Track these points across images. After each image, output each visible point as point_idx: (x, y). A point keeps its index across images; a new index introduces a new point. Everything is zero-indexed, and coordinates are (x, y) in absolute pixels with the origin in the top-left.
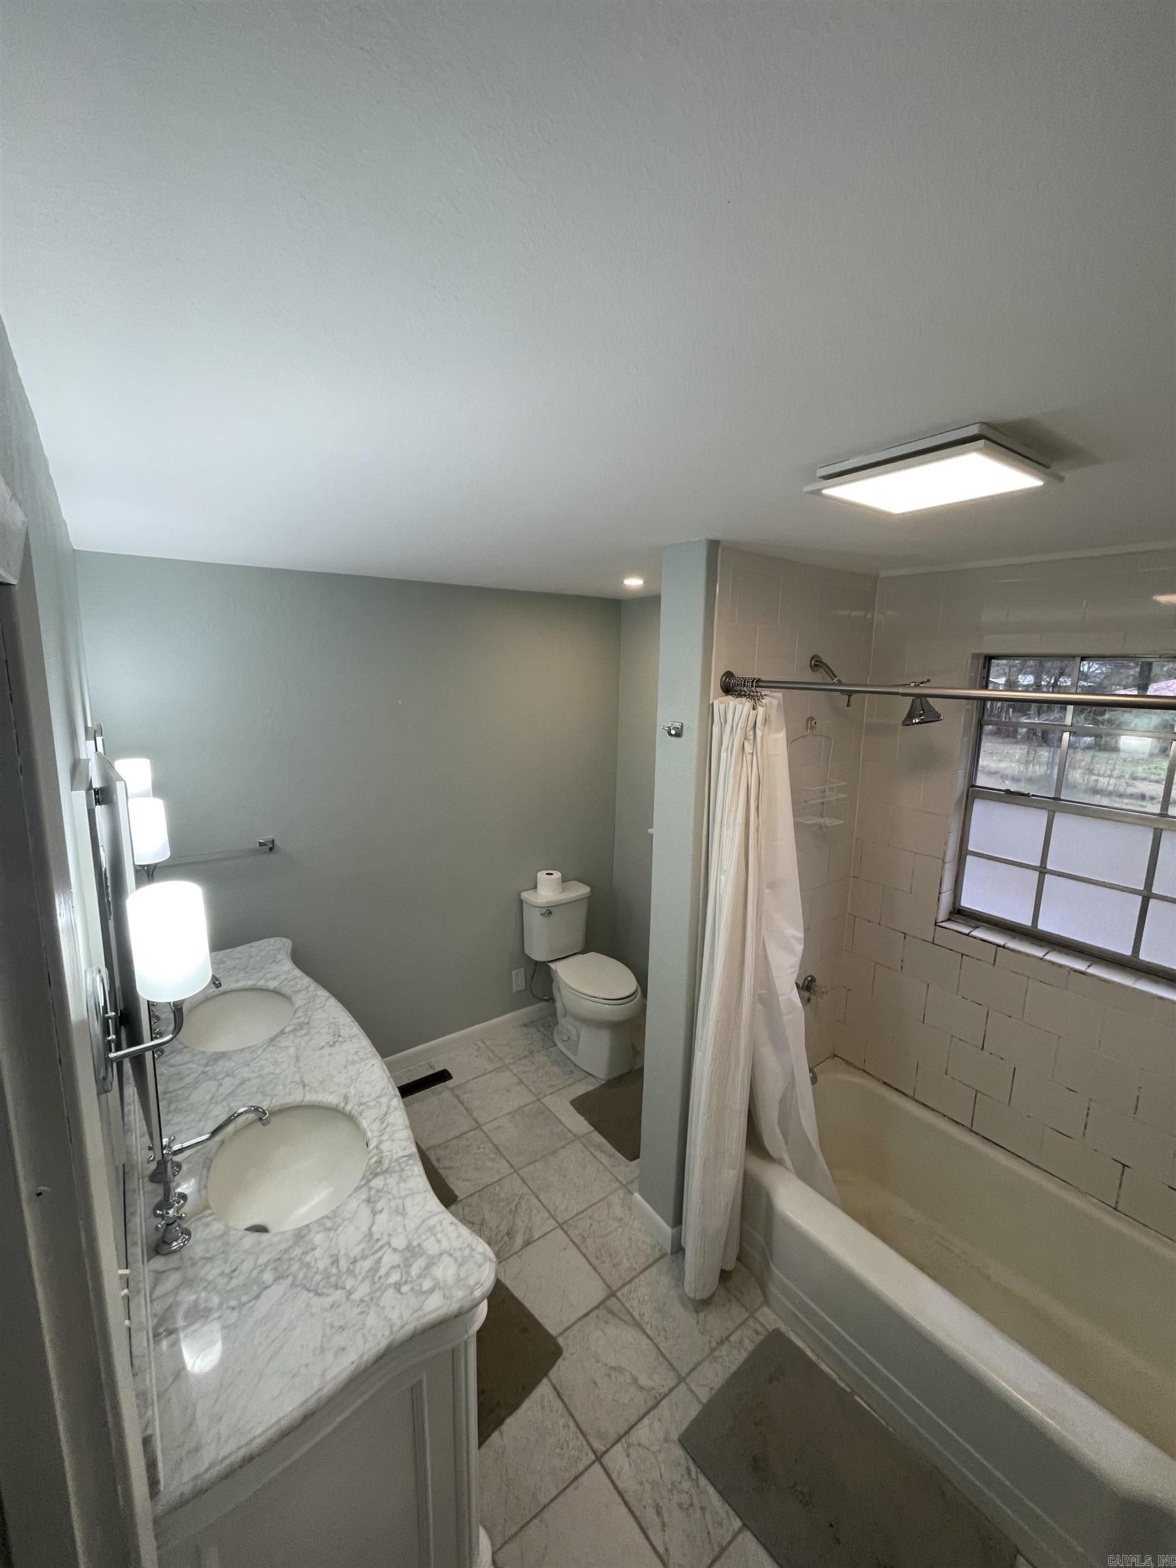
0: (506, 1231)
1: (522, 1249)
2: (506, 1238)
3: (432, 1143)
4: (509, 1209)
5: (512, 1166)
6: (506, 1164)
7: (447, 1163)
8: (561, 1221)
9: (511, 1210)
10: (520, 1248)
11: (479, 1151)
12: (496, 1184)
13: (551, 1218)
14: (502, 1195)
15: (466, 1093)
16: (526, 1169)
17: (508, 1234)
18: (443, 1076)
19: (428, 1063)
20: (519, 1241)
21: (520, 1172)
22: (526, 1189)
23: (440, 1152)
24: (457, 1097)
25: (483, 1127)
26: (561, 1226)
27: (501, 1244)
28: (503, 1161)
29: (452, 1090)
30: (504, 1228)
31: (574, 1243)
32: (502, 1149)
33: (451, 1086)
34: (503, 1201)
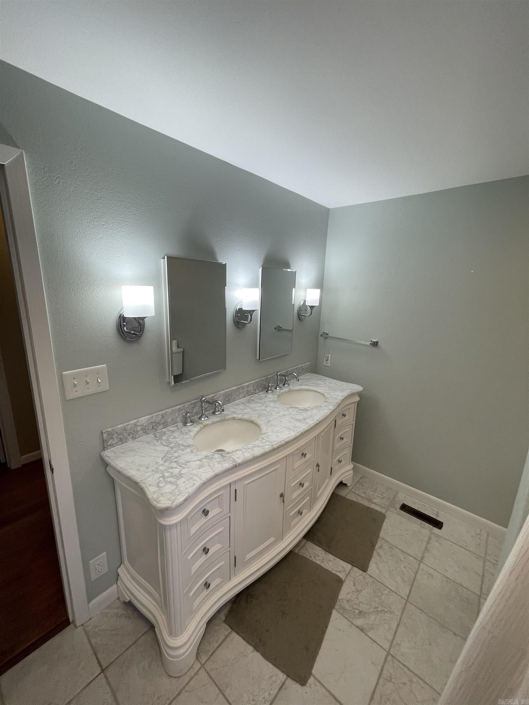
0: (361, 610)
1: (356, 626)
2: (357, 611)
3: (388, 539)
4: (377, 606)
5: (408, 596)
6: (407, 592)
7: (382, 553)
8: (391, 652)
9: (377, 608)
10: (356, 625)
11: (403, 569)
12: (388, 590)
13: (390, 643)
14: (383, 597)
15: (437, 542)
16: (413, 608)
17: (360, 612)
18: (438, 524)
19: (438, 512)
20: (360, 622)
21: (408, 603)
22: (399, 614)
23: (385, 546)
24: (430, 538)
25: (422, 564)
26: (388, 654)
27: (351, 609)
28: (408, 588)
29: (432, 533)
30: (363, 607)
31: (382, 670)
32: (415, 584)
33: (434, 531)
34: (380, 600)
